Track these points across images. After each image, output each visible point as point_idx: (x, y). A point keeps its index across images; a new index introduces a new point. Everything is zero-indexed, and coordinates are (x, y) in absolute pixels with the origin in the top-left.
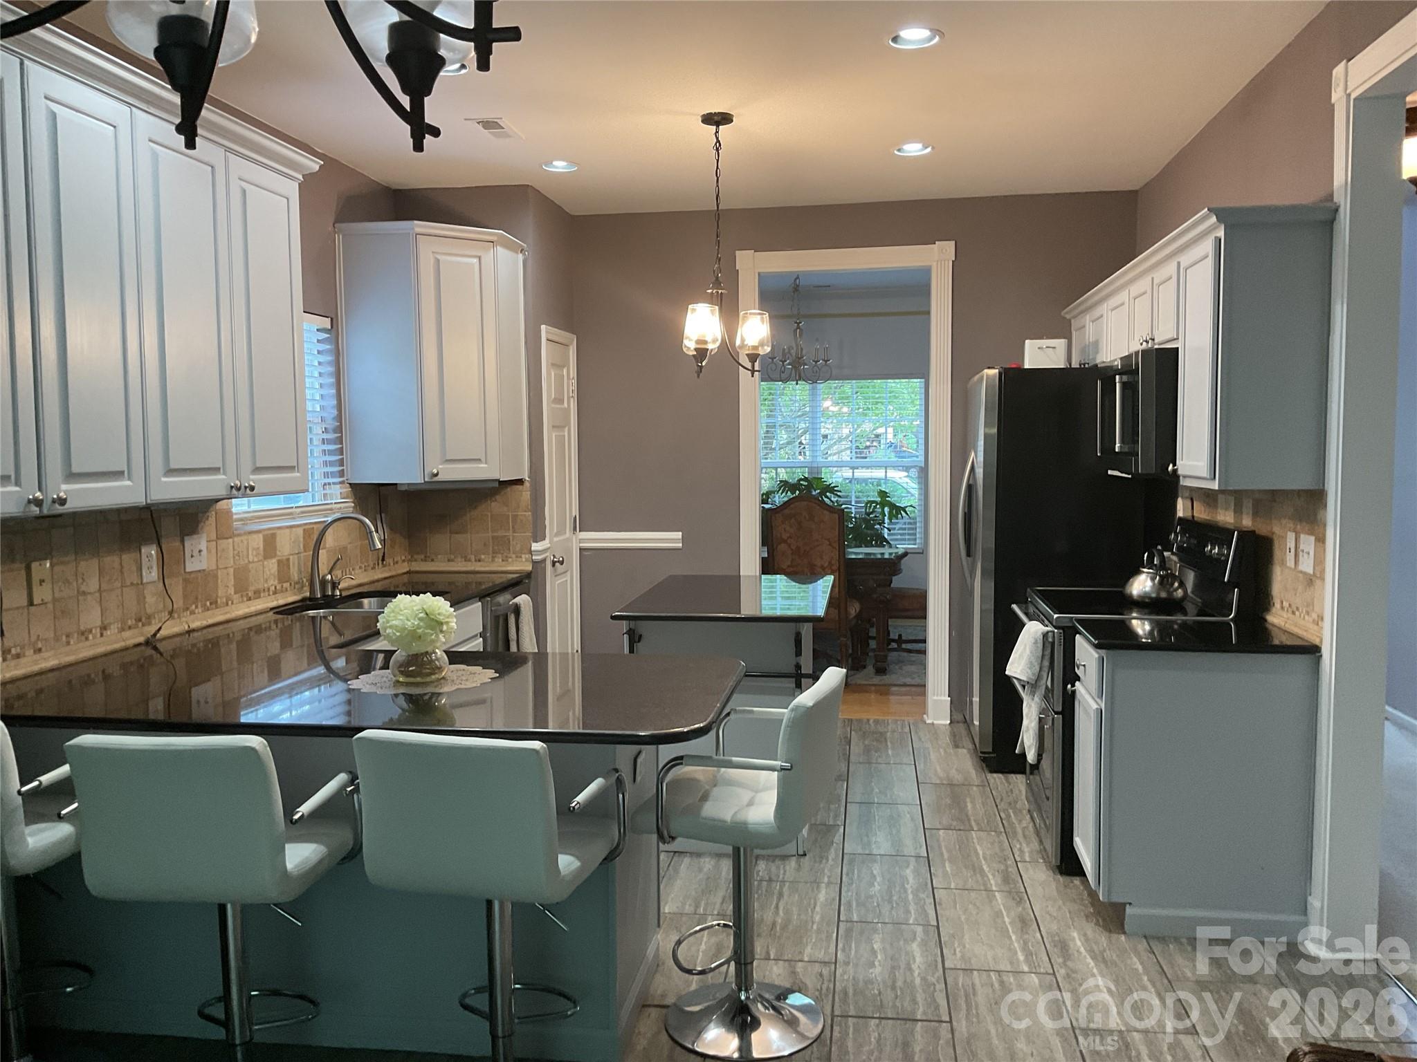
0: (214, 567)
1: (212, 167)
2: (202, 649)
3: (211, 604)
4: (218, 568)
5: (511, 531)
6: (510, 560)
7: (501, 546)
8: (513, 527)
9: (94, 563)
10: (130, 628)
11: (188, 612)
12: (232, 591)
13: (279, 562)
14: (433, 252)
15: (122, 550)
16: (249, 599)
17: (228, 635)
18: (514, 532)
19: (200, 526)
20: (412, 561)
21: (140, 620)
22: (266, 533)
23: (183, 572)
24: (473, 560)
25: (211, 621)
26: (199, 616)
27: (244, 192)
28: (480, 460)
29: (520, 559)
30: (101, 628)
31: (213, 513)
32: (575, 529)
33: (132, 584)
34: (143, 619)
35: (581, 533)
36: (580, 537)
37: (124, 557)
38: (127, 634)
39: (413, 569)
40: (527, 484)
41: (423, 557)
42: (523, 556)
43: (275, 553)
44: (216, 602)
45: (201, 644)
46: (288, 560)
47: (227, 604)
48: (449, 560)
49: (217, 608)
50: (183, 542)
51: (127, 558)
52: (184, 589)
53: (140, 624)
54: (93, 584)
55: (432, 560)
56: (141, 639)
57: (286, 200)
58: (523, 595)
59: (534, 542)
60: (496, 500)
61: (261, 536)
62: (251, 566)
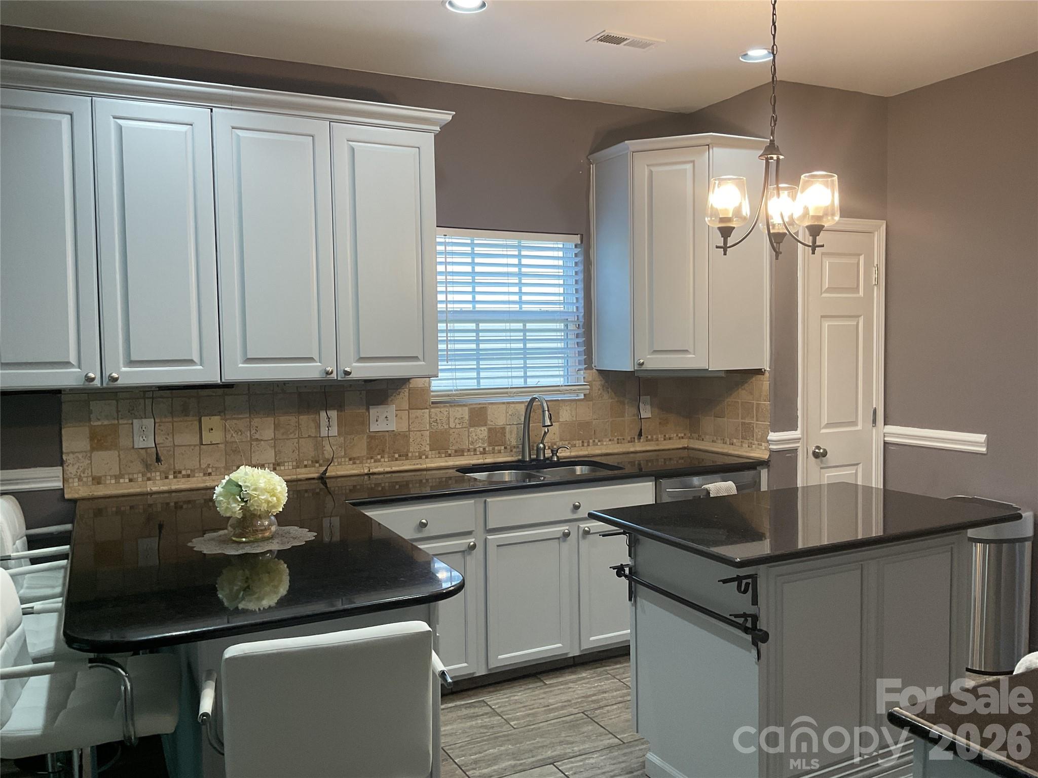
0: (405, 429)
1: (313, 137)
2: (387, 488)
3: (400, 456)
4: (409, 431)
5: (755, 419)
6: (754, 446)
7: (747, 433)
8: (756, 416)
9: (270, 420)
10: (306, 466)
11: (373, 460)
12: (428, 448)
13: (490, 430)
14: (648, 166)
15: (300, 413)
16: (450, 455)
17: (421, 481)
18: (757, 421)
19: (390, 399)
20: (690, 439)
21: (317, 462)
22: (472, 406)
23: (368, 431)
24: (728, 443)
25: (394, 469)
26: (385, 464)
27: (353, 149)
28: (687, 351)
29: (760, 447)
30: (274, 464)
31: (407, 390)
32: (874, 421)
33: (309, 436)
34: (321, 462)
35: (886, 427)
36: (885, 431)
37: (301, 417)
38: (303, 470)
39: (691, 446)
40: (767, 374)
41: (697, 435)
42: (763, 444)
43: (486, 422)
44: (407, 455)
45: (387, 484)
46: (503, 429)
47: (420, 458)
48: (713, 441)
49: (407, 459)
50: (368, 409)
51: (304, 418)
52: (369, 444)
53: (317, 465)
54: (268, 433)
55: (703, 440)
56: (316, 475)
57: (418, 149)
58: (730, 482)
59: (771, 431)
60: (744, 389)
61: (466, 409)
62: (451, 431)
